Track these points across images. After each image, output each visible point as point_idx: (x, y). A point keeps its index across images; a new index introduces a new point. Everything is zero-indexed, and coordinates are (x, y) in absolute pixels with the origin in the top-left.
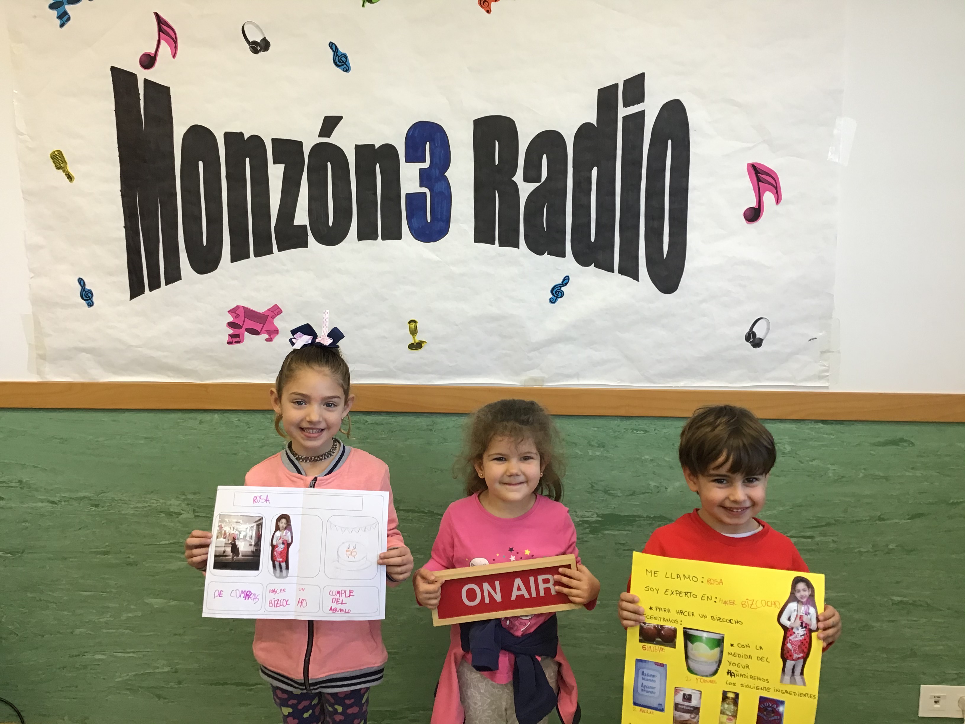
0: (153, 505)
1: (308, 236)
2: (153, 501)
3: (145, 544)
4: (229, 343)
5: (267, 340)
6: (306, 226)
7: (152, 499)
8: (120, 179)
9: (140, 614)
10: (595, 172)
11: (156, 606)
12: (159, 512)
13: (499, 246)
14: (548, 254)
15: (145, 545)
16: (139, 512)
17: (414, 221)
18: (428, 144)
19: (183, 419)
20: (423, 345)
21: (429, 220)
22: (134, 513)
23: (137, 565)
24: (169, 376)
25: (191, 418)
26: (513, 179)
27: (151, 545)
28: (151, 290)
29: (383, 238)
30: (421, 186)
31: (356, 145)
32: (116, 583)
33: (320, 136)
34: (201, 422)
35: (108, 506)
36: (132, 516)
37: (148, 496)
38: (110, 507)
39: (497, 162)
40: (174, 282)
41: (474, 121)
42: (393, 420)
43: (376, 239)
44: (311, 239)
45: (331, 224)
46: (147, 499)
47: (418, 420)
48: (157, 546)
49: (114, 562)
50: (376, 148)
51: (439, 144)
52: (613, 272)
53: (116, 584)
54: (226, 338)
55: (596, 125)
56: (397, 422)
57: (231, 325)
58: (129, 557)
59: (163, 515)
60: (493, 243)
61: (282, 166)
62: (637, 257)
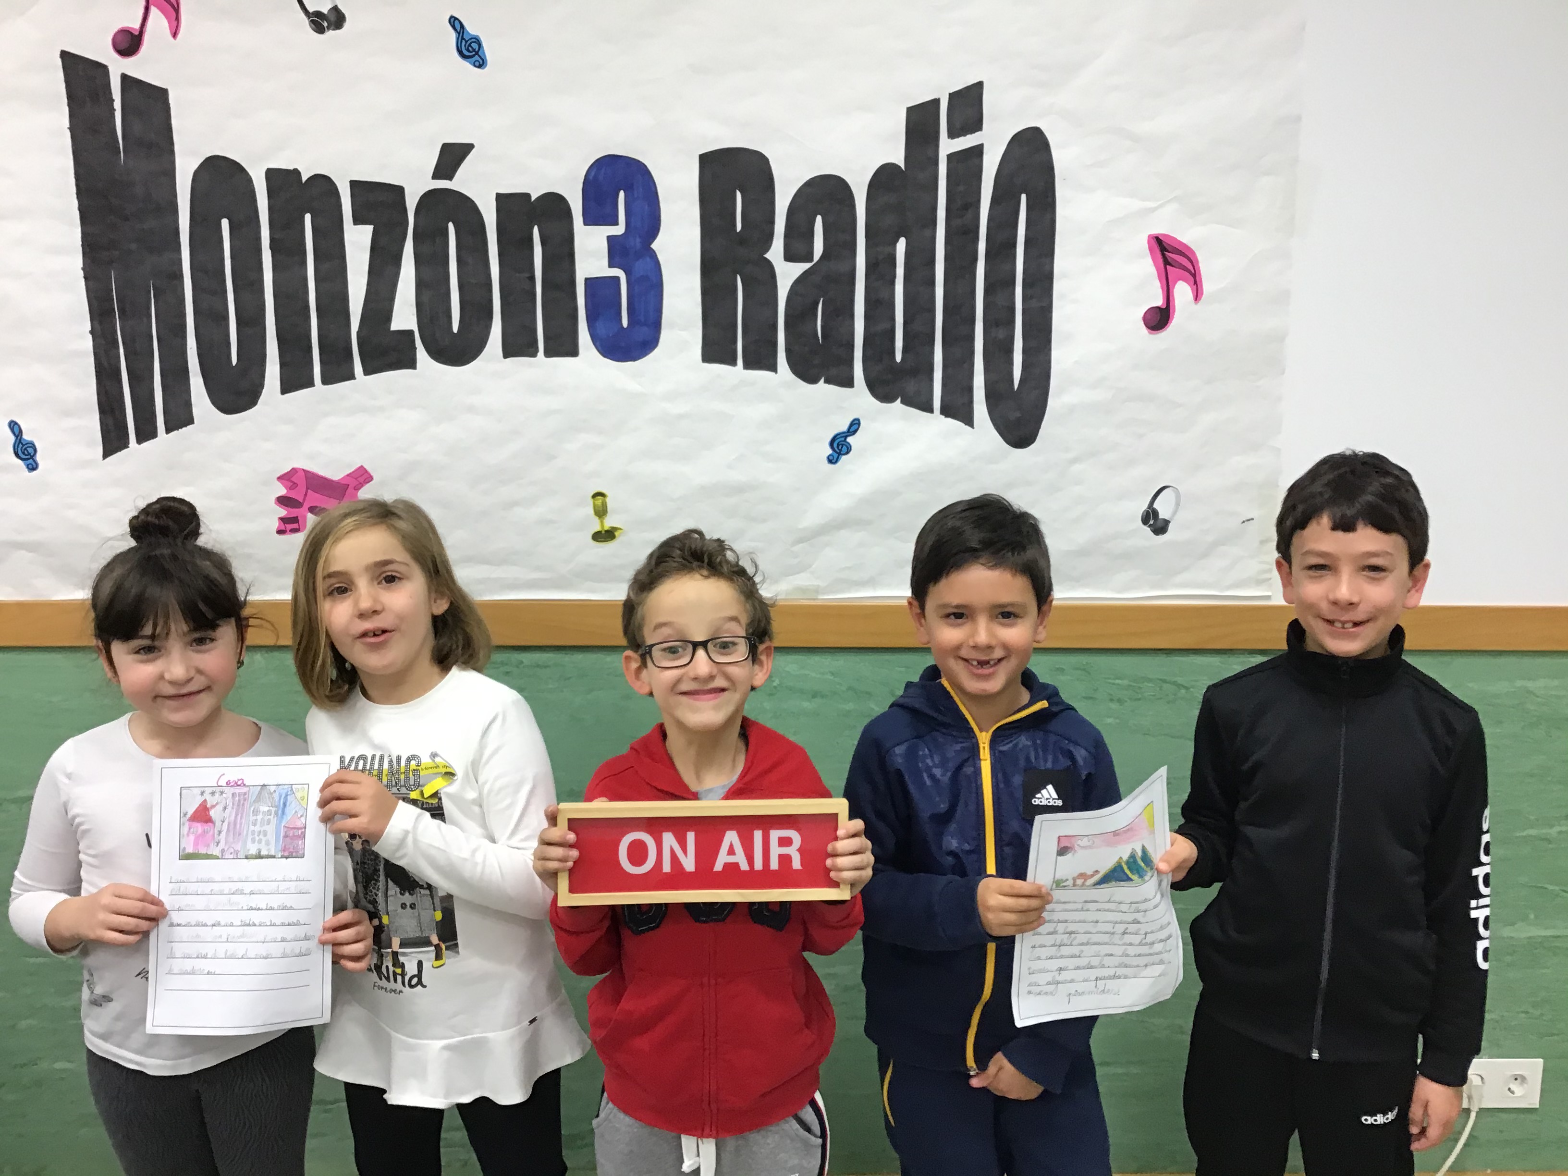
1: (416, 348)
4: (280, 532)
6: (411, 333)
8: (81, 248)
10: (901, 245)
13: (743, 368)
14: (826, 382)
17: (600, 325)
18: (622, 194)
20: (616, 534)
21: (625, 323)
26: (768, 256)
28: (140, 441)
29: (548, 353)
30: (611, 265)
31: (497, 194)
33: (435, 177)
39: (739, 227)
40: (181, 428)
41: (700, 156)
42: (565, 660)
43: (534, 354)
44: (421, 354)
45: (455, 329)
50: (533, 199)
51: (641, 195)
52: (932, 411)
54: (275, 524)
55: (903, 168)
57: (282, 501)
60: (733, 363)
61: (369, 229)
62: (970, 389)
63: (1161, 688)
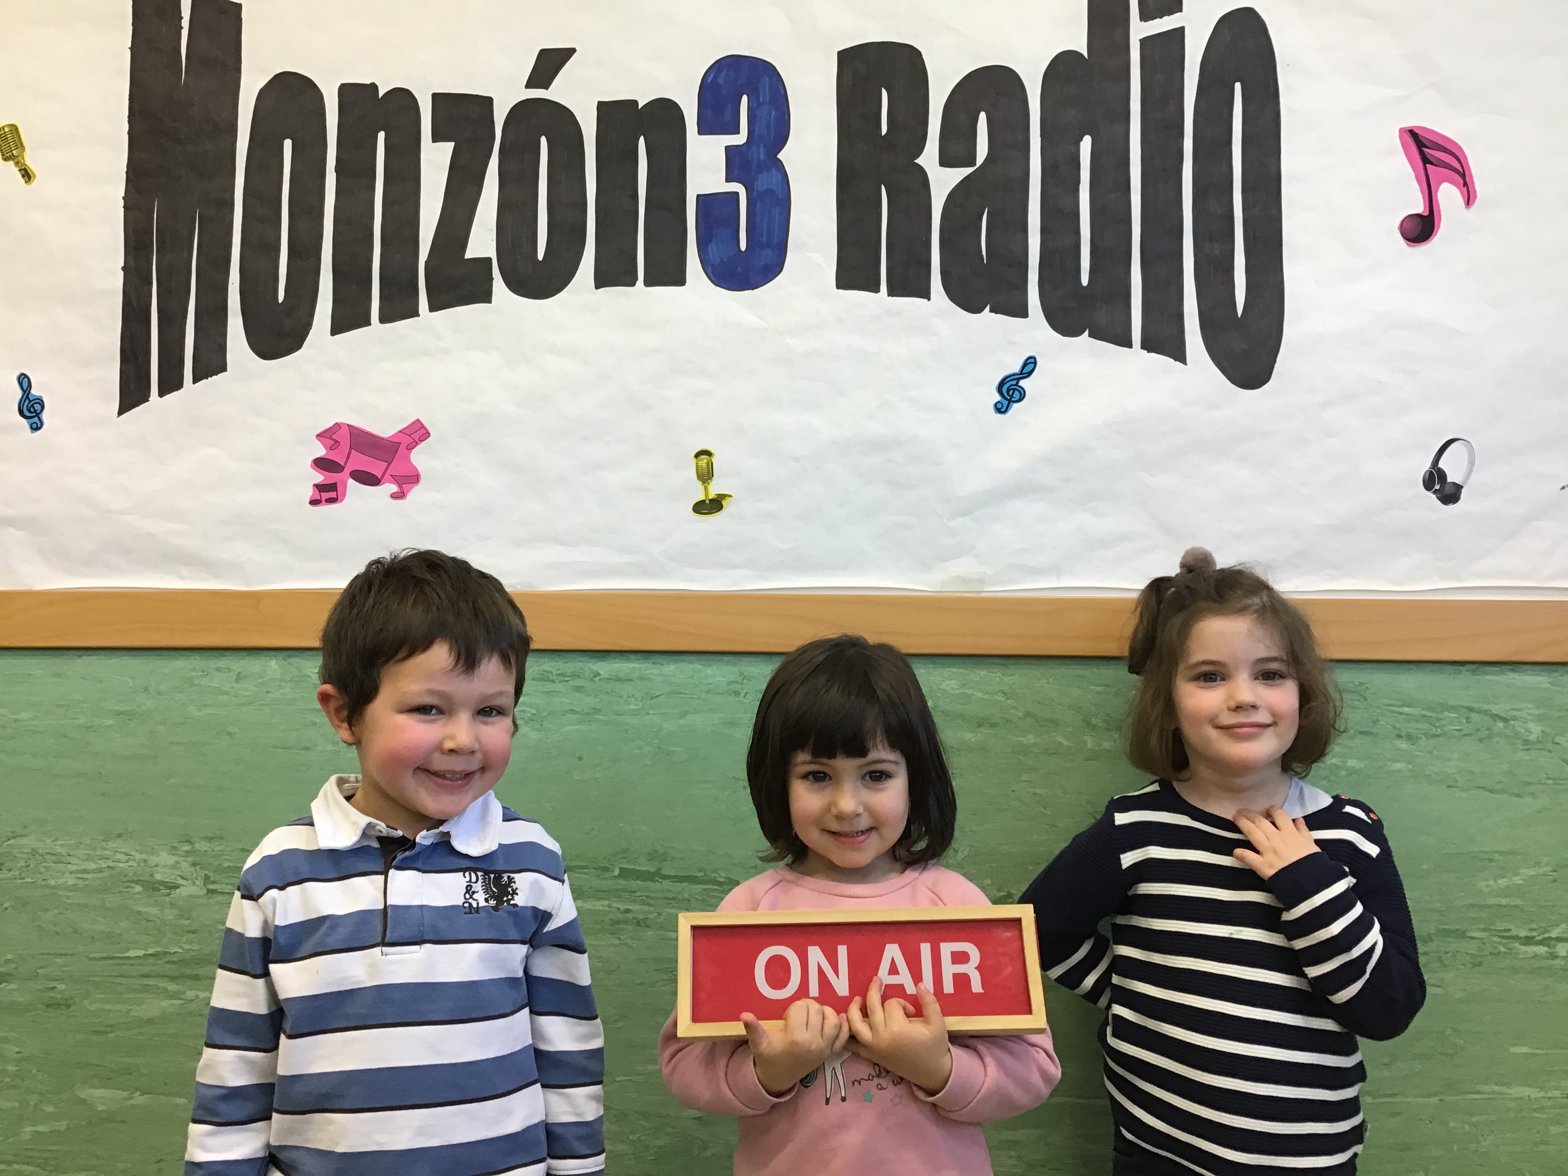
0: (121, 865)
1: (493, 279)
2: (119, 856)
3: (91, 956)
4: (314, 502)
5: (394, 496)
6: (489, 260)
7: (116, 852)
8: (125, 176)
9: (63, 1125)
10: (1086, 145)
11: (101, 1108)
12: (128, 881)
13: (889, 295)
14: (991, 311)
15: (91, 959)
16: (86, 883)
17: (712, 248)
18: (745, 98)
19: (203, 671)
20: (724, 503)
21: (743, 246)
22: (75, 885)
23: (69, 1006)
24: (182, 578)
25: (219, 670)
26: (918, 161)
27: (104, 958)
28: (161, 394)
29: (648, 283)
30: (728, 179)
31: (599, 102)
32: (17, 1049)
33: (529, 85)
34: (239, 678)
35: (21, 867)
36: (70, 891)
37: (111, 845)
38: (26, 869)
39: (884, 130)
40: (211, 377)
41: (839, 52)
42: (654, 671)
43: (632, 283)
44: (499, 285)
45: (540, 256)
46: (108, 852)
47: (709, 671)
48: (117, 961)
49: (20, 999)
50: (640, 107)
51: (768, 99)
52: (1129, 345)
53: (17, 1053)
54: (309, 492)
55: (1086, 55)
56: (665, 676)
57: (320, 464)
58: (53, 988)
59: (138, 888)
60: (876, 290)
61: (448, 147)
62: (1180, 316)
63: (1467, 718)
